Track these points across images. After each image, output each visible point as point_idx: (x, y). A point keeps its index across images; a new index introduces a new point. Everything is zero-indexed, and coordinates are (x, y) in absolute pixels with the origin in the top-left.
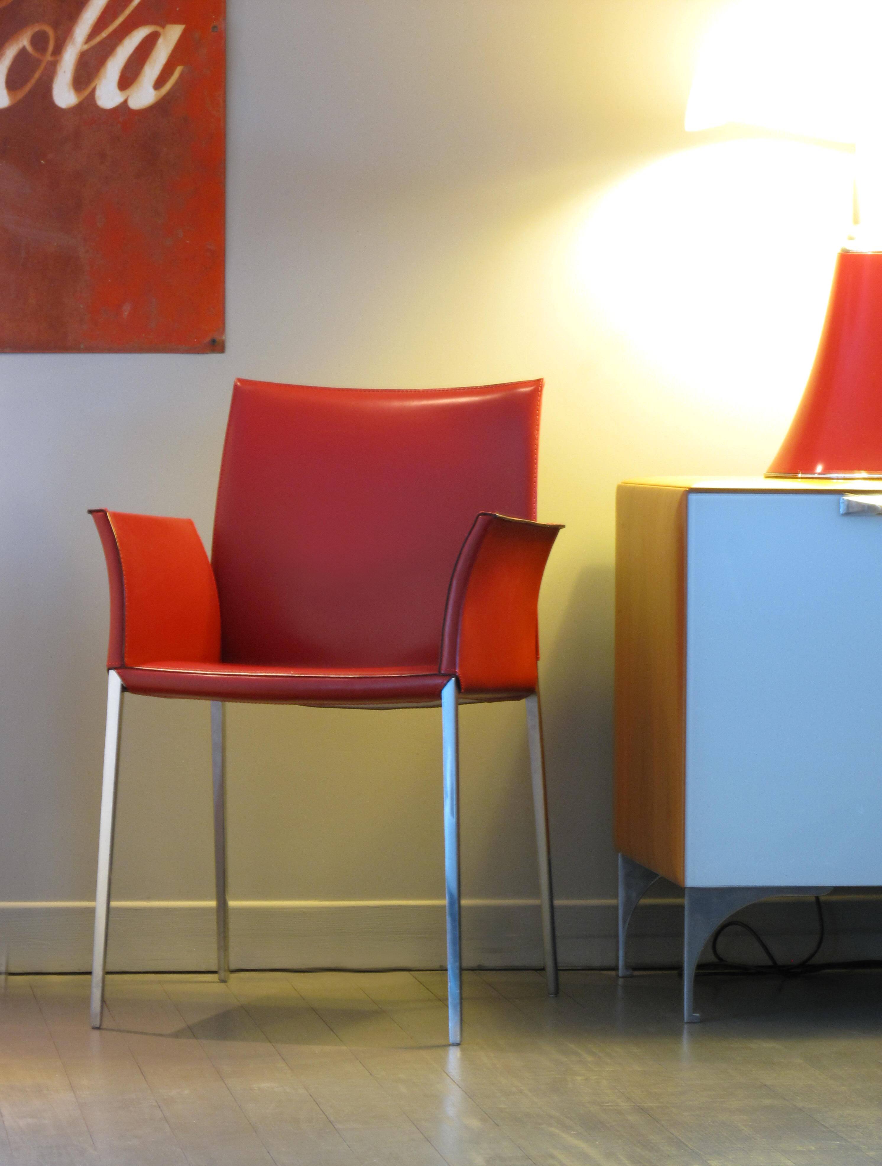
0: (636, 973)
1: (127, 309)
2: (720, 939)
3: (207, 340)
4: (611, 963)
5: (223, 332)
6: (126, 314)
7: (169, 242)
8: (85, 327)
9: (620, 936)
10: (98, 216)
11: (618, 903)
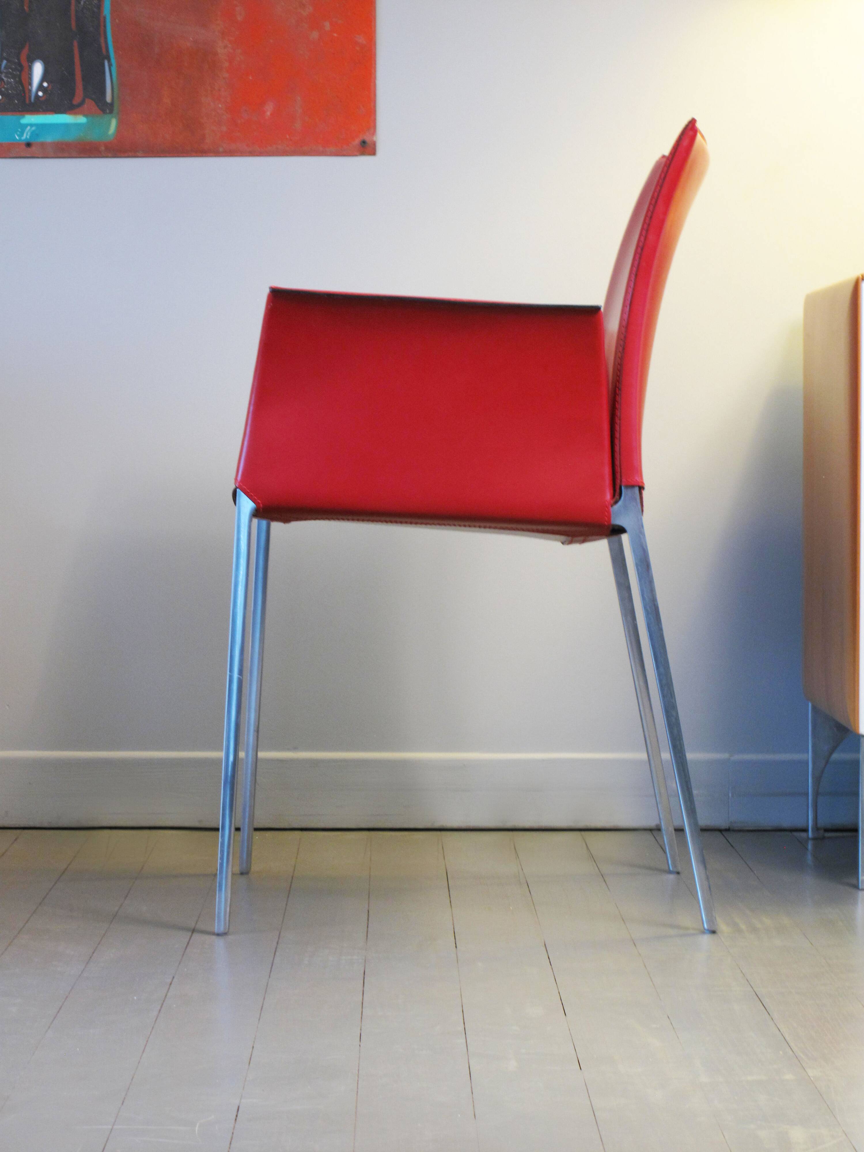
0: (828, 835)
1: (269, 109)
3: (357, 142)
4: (800, 824)
5: (374, 132)
6: (268, 113)
7: (315, 35)
8: (224, 129)
9: (810, 794)
10: (238, 9)
11: (809, 757)
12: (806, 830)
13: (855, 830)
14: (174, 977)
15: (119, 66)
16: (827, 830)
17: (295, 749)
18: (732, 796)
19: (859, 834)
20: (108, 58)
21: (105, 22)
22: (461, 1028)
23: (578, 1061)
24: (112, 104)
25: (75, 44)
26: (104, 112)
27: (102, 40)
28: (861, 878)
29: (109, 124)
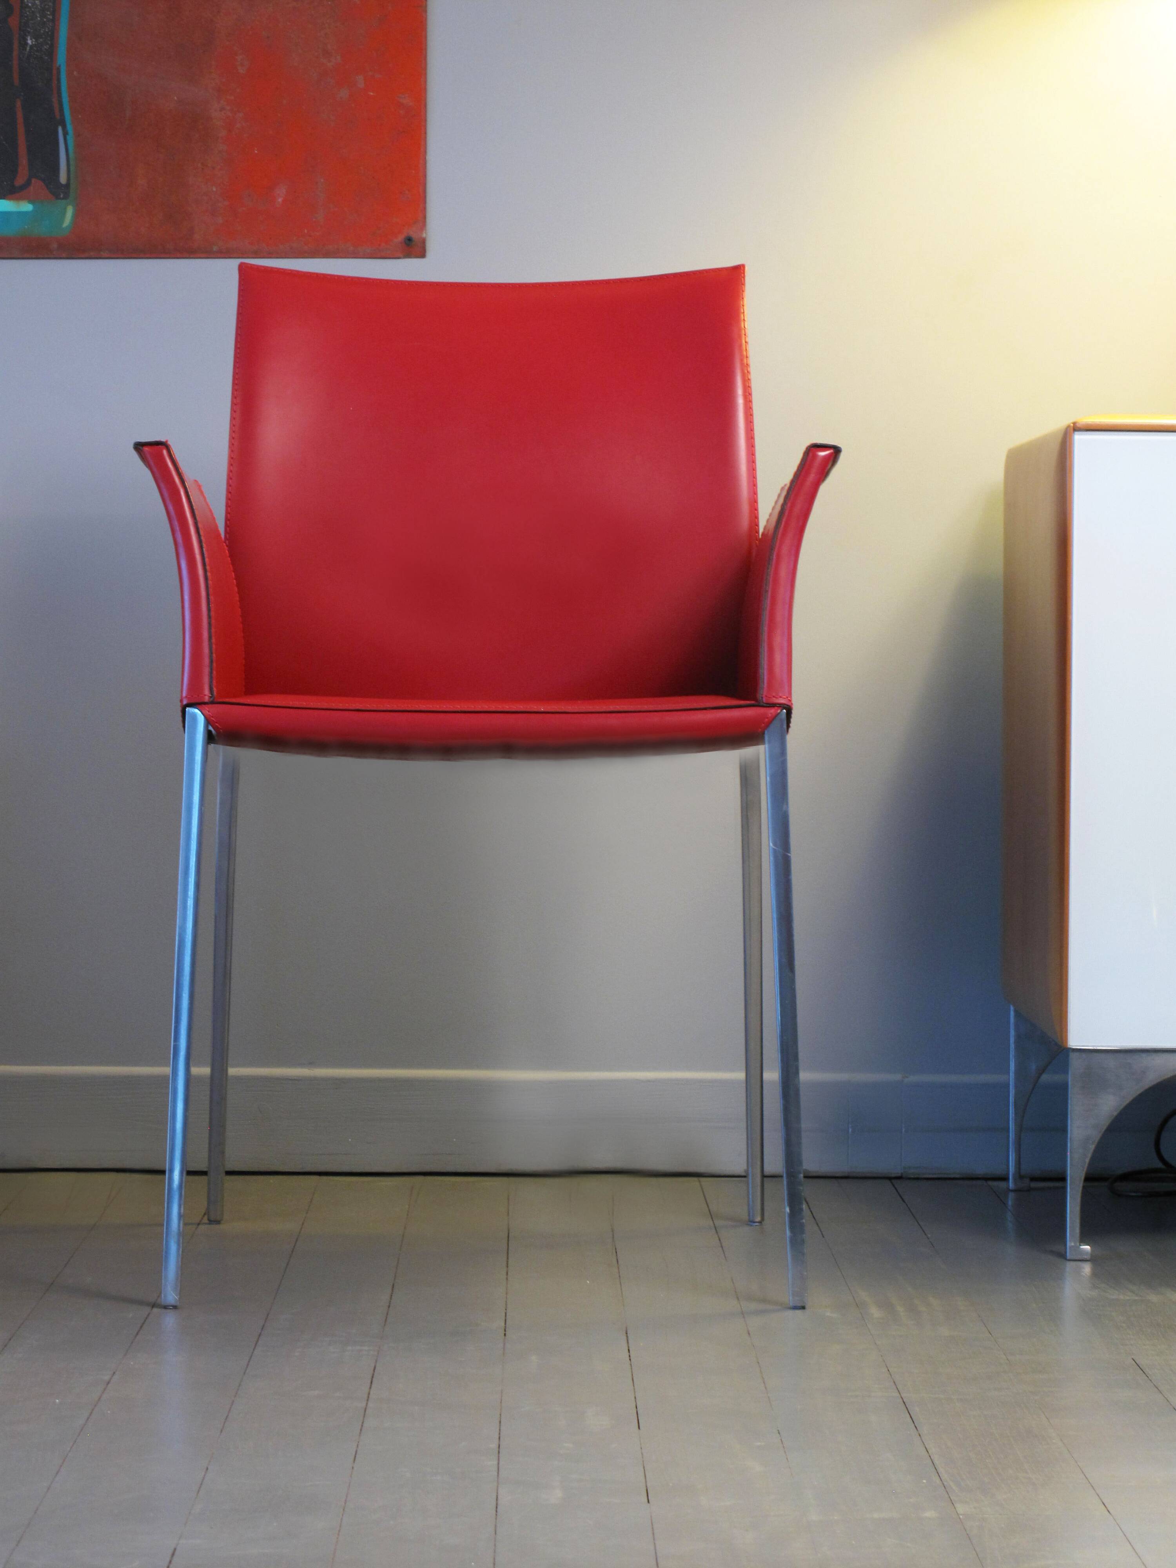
0: (1034, 1185)
1: (281, 194)
2: (1165, 1134)
3: (401, 238)
4: (998, 1171)
5: (424, 226)
6: (280, 200)
7: (343, 94)
8: (220, 220)
9: (1011, 1130)
10: (239, 58)
11: (1009, 1079)
12: (1005, 1179)
13: (1063, 1179)
14: (114, 1373)
15: (77, 135)
16: (1033, 1179)
17: (311, 1064)
18: (907, 1131)
19: (1067, 1183)
20: (63, 123)
21: (58, 74)
22: (494, 1446)
23: (647, 1490)
24: (68, 185)
25: (19, 104)
26: (57, 197)
27: (55, 100)
28: (1070, 1244)
29: (64, 214)
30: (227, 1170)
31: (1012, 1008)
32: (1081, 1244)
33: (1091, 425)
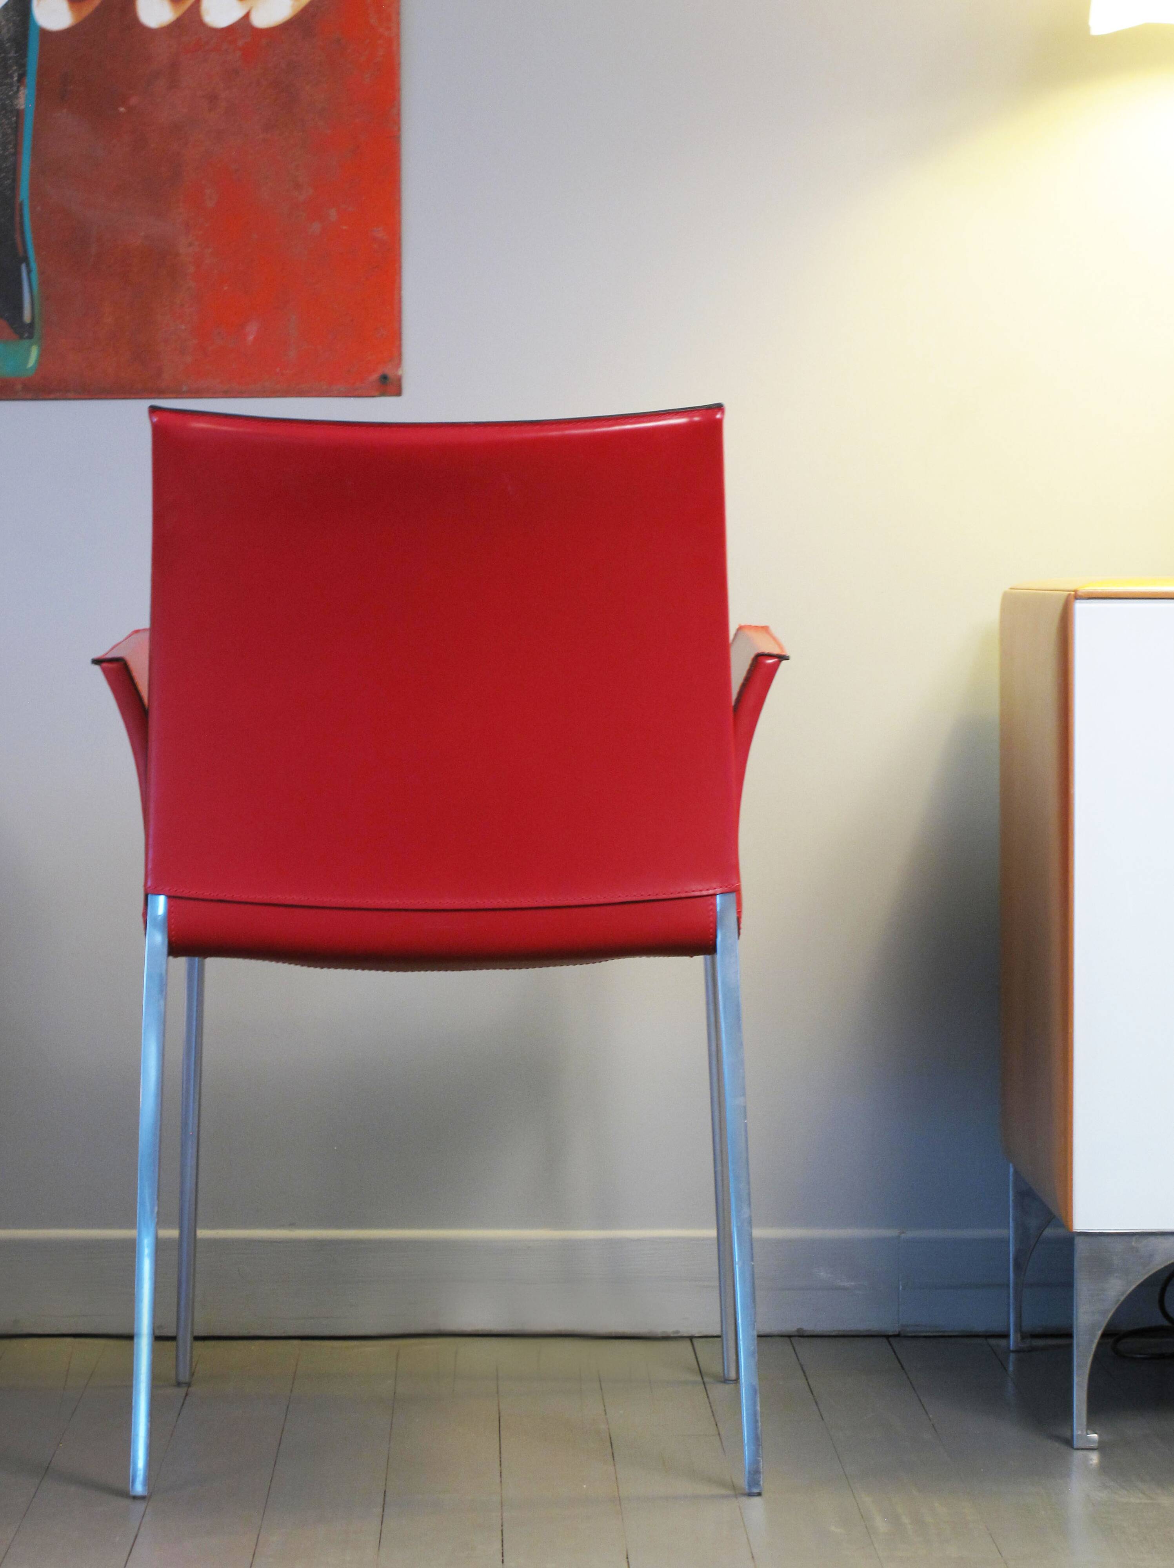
0: (1035, 1343)
1: (252, 331)
3: (375, 376)
4: (997, 1328)
5: (399, 364)
6: (251, 338)
7: (316, 227)
8: (189, 359)
9: (1011, 1287)
10: (207, 192)
11: (1009, 1233)
12: (1006, 1336)
13: (1070, 1336)
15: (41, 273)
16: (1035, 1336)
18: (904, 1289)
20: (26, 259)
21: (21, 210)
24: (32, 325)
26: (21, 337)
27: (18, 236)
28: (1077, 1432)
29: (28, 351)
30: (196, 1334)
31: (1011, 1165)
32: (1089, 1431)
33: (1093, 593)
